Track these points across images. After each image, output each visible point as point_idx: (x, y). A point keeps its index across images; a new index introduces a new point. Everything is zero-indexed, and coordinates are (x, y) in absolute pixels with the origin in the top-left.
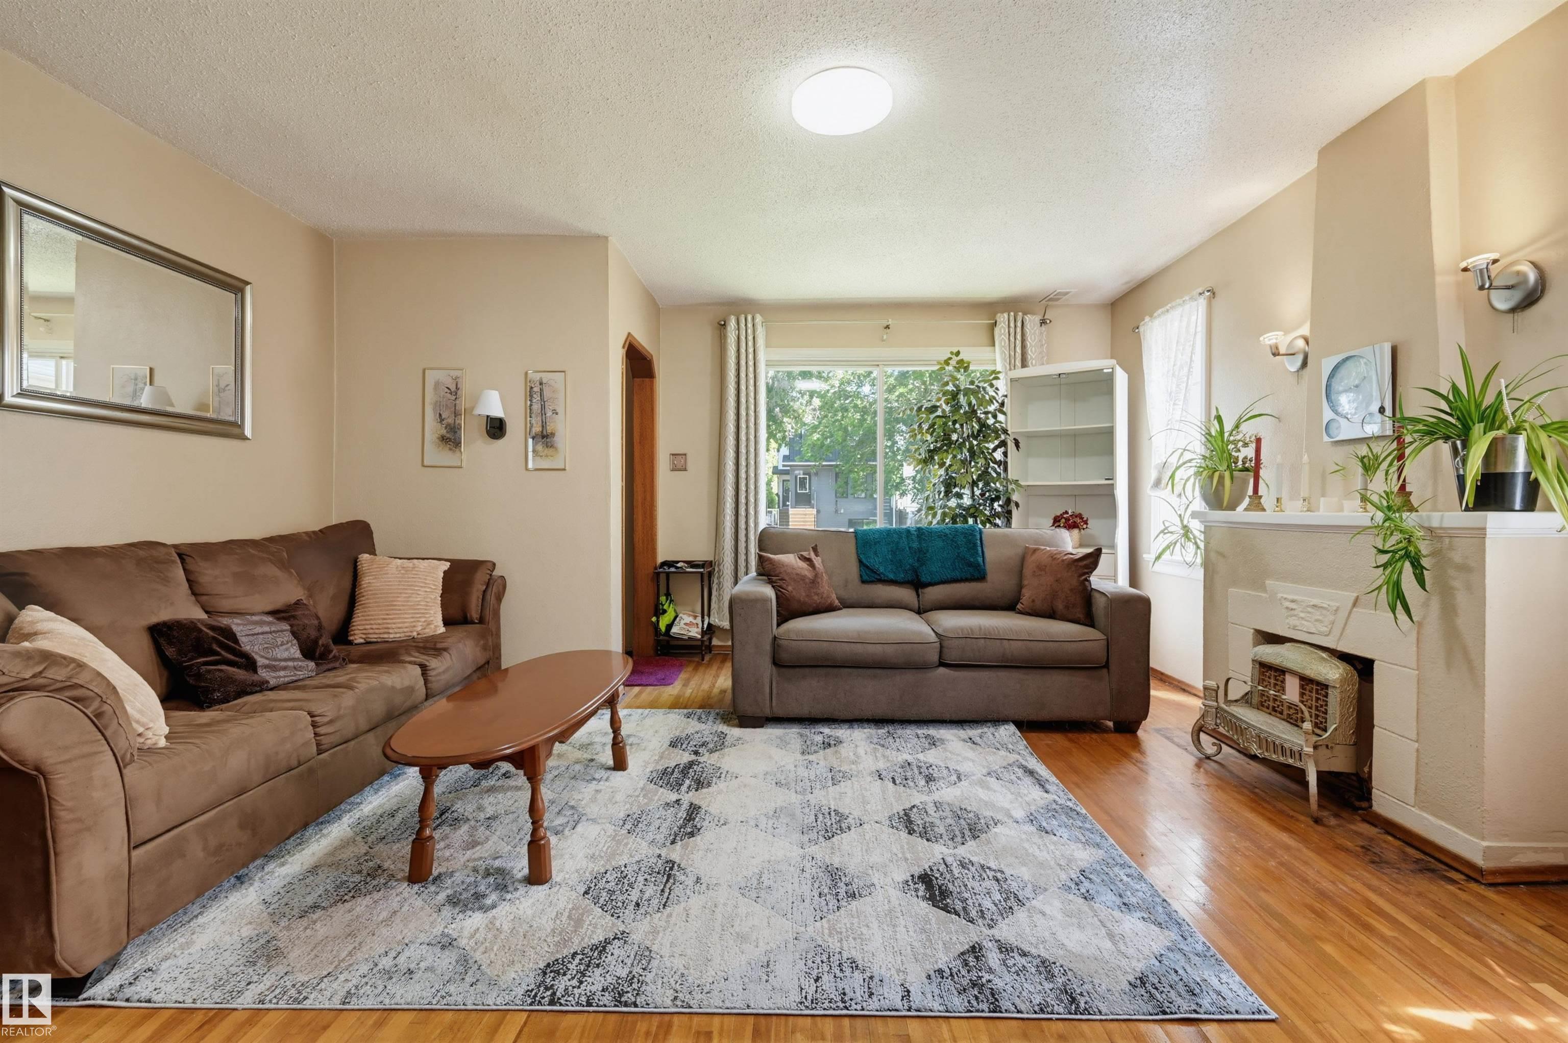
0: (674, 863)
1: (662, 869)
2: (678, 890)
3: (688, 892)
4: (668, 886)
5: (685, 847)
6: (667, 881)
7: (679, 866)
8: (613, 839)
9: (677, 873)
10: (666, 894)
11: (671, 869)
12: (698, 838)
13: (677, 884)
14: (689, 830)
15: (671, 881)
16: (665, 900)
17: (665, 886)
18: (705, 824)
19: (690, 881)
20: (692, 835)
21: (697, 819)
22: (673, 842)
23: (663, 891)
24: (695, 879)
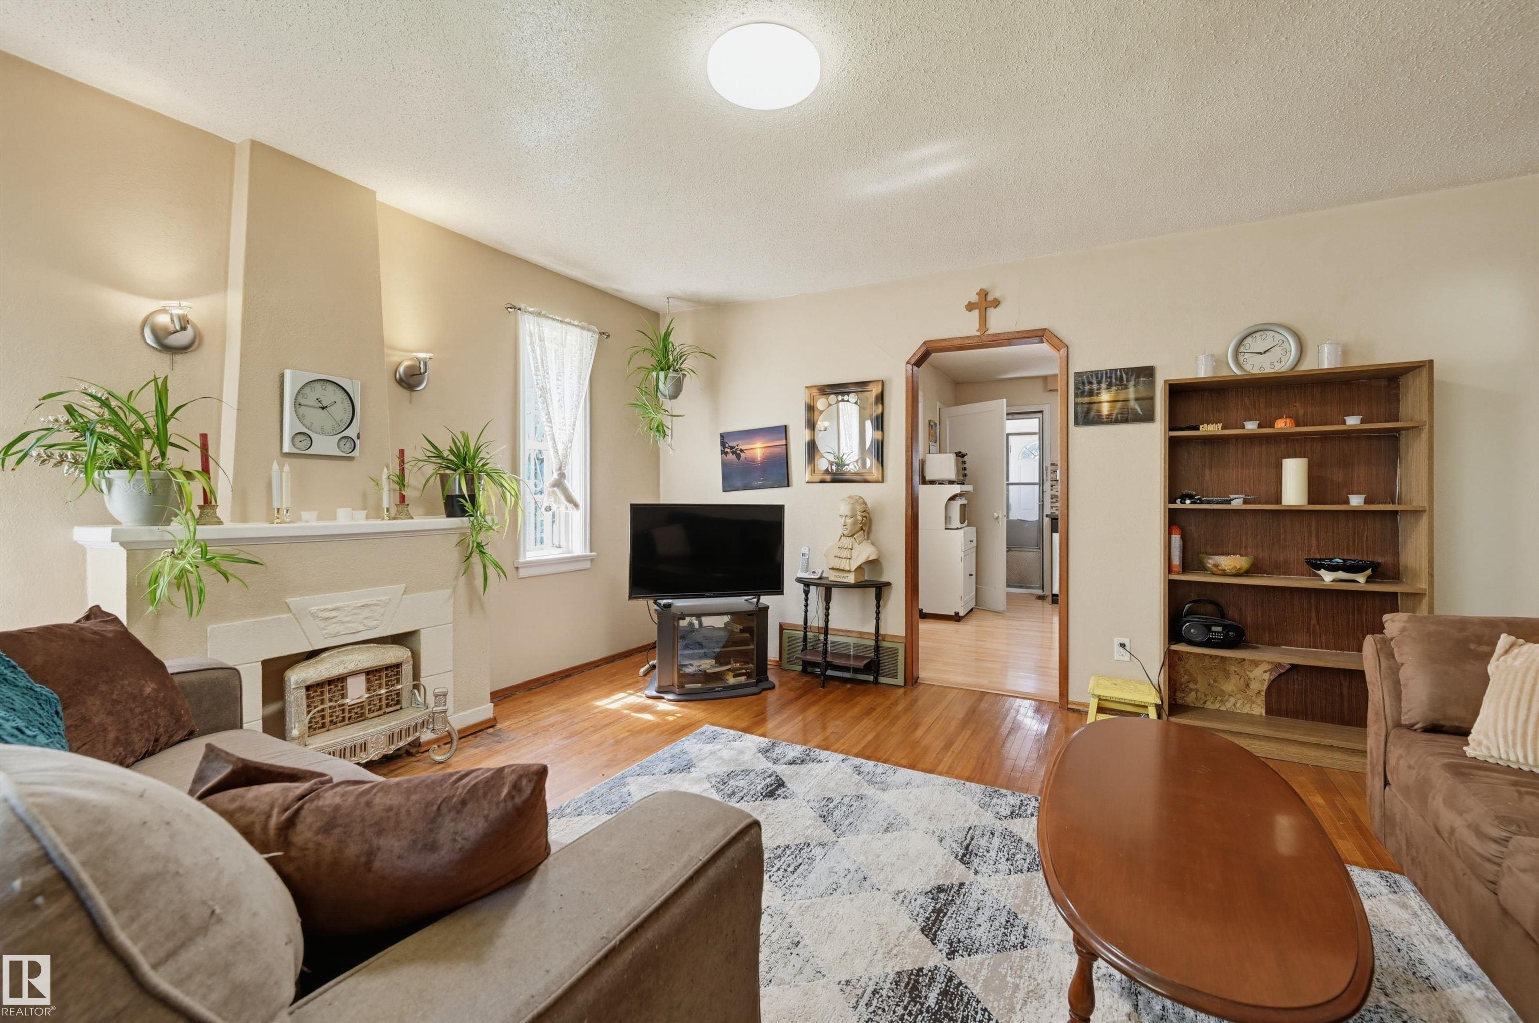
0: (962, 860)
1: (973, 858)
2: (961, 836)
3: (951, 832)
4: (968, 841)
5: (948, 874)
6: (968, 846)
7: (956, 857)
8: (1033, 909)
9: (959, 849)
10: (969, 835)
11: (964, 855)
12: (934, 883)
13: (960, 841)
14: (942, 896)
15: (965, 844)
16: (971, 832)
17: (971, 842)
18: (921, 900)
19: (948, 841)
20: (940, 889)
21: (930, 909)
22: (962, 885)
23: (972, 839)
24: (944, 841)
